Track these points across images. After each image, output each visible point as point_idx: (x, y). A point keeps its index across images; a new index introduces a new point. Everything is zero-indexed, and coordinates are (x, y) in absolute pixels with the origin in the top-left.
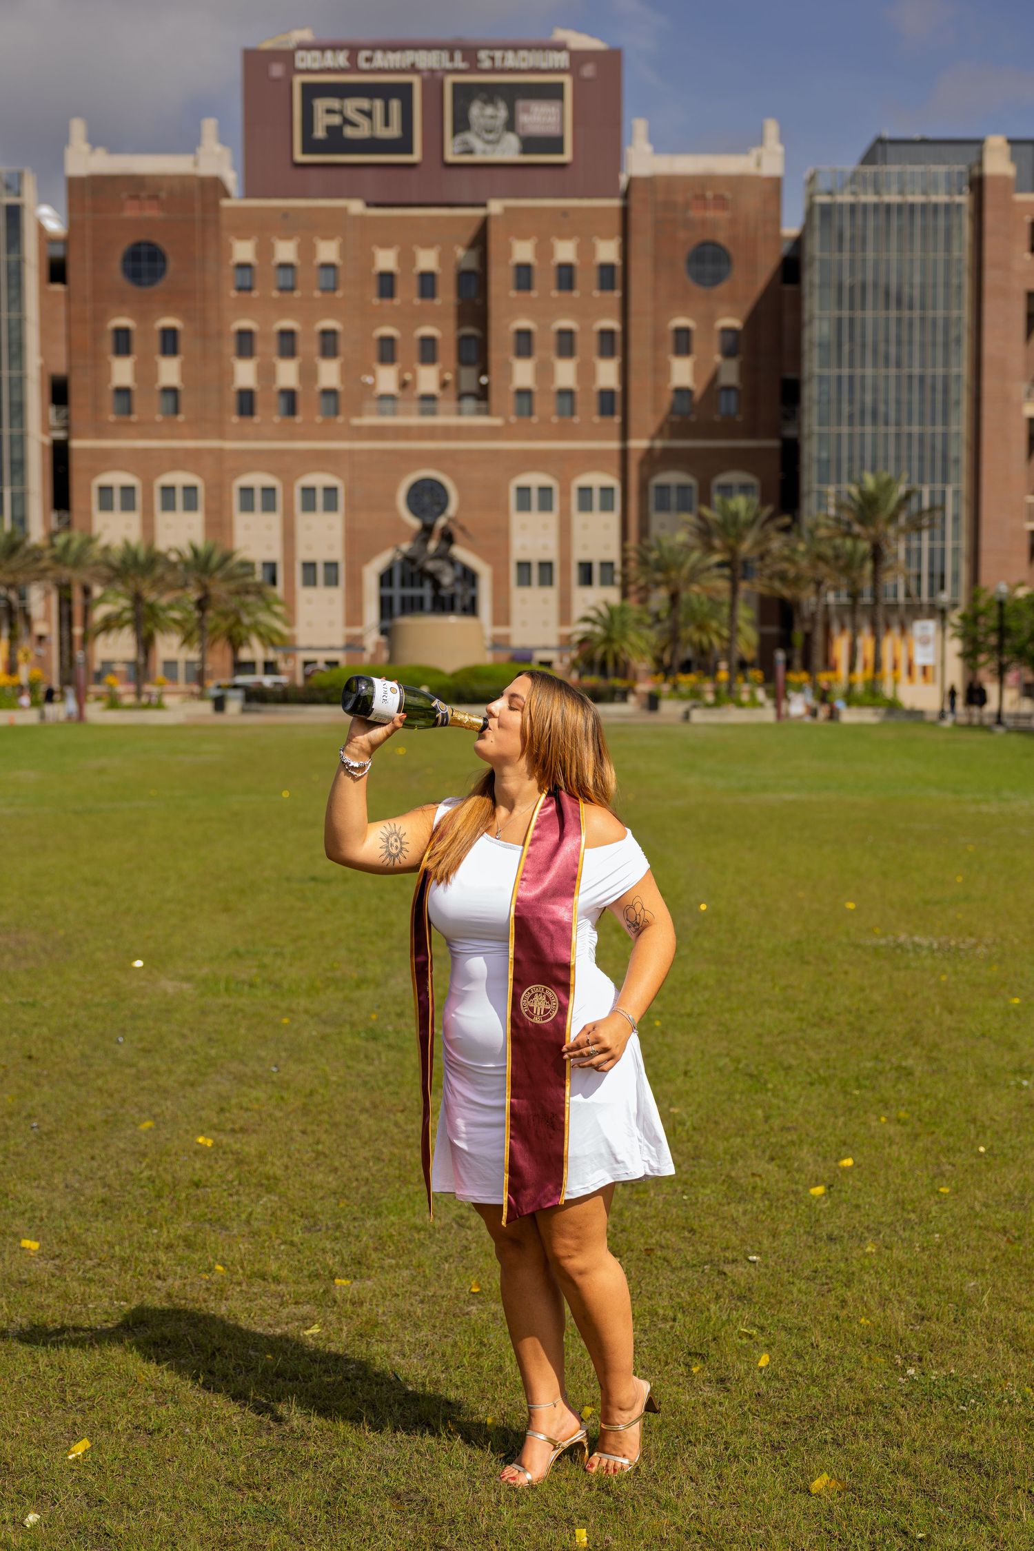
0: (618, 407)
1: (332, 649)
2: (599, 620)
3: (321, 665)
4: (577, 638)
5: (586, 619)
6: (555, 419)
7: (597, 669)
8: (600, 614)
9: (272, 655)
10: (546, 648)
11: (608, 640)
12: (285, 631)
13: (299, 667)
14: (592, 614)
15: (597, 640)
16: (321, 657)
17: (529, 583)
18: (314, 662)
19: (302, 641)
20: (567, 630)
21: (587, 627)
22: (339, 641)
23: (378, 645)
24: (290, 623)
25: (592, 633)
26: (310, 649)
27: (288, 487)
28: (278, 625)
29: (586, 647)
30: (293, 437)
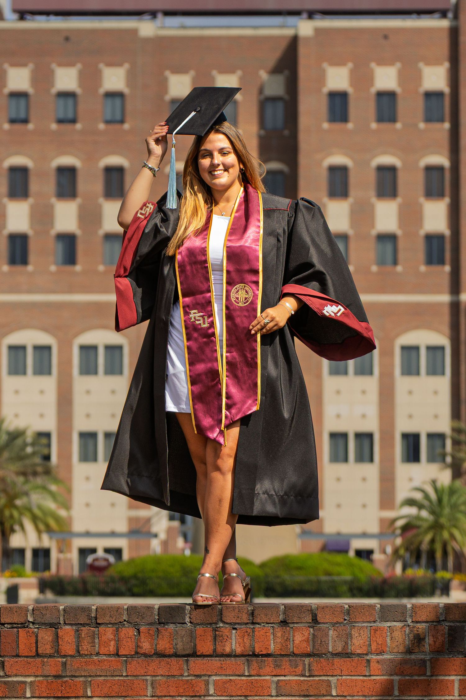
0: (448, 255)
1: (113, 534)
2: (426, 503)
3: (100, 553)
4: (400, 523)
5: (411, 502)
6: (374, 268)
7: (424, 561)
8: (427, 496)
9: (46, 542)
10: (364, 535)
11: (436, 526)
12: (63, 513)
13: (74, 556)
14: (418, 496)
15: (425, 525)
16: (100, 544)
17: (346, 460)
18: (93, 551)
19: (78, 527)
20: (390, 514)
21: (412, 511)
22: (122, 527)
23: (169, 531)
24: (67, 506)
25: (418, 518)
26: (87, 534)
27: (65, 346)
28: (51, 505)
29: (410, 534)
30: (71, 290)
